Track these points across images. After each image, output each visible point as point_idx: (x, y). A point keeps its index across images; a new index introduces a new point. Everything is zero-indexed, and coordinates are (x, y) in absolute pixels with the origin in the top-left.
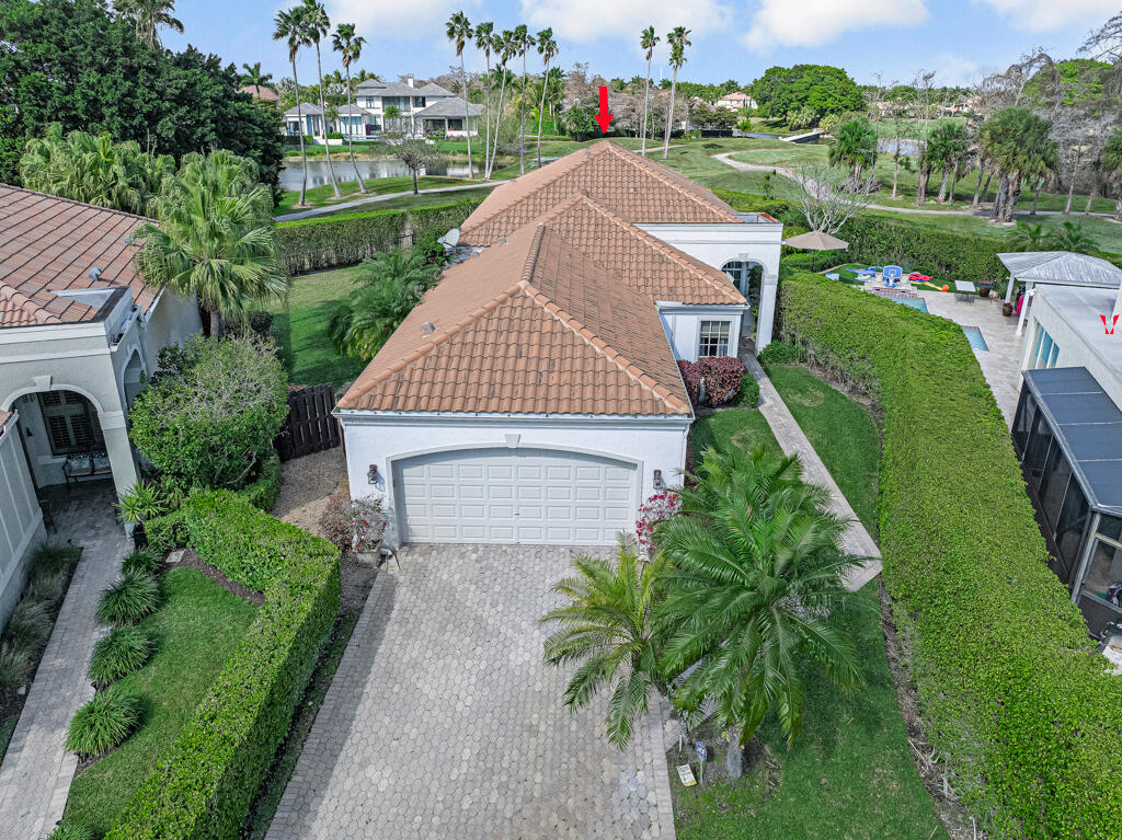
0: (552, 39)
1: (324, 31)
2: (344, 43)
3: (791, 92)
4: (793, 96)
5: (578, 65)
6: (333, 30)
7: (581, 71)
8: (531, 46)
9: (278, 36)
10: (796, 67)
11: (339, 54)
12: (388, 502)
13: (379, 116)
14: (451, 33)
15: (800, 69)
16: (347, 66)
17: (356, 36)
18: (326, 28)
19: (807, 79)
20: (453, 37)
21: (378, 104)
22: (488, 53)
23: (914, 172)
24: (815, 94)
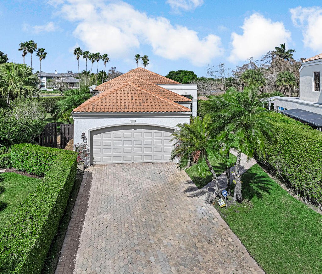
0: (108, 57)
1: (35, 50)
2: (40, 54)
3: (178, 78)
4: (178, 79)
5: (112, 68)
6: (37, 50)
7: (113, 69)
8: (100, 59)
9: (20, 50)
10: (178, 71)
11: (38, 57)
12: (88, 146)
13: (45, 83)
14: (75, 53)
15: (180, 72)
16: (41, 61)
17: (44, 52)
18: (35, 49)
19: (182, 74)
20: (76, 54)
21: (45, 79)
22: (87, 60)
23: (222, 90)
24: (185, 78)
